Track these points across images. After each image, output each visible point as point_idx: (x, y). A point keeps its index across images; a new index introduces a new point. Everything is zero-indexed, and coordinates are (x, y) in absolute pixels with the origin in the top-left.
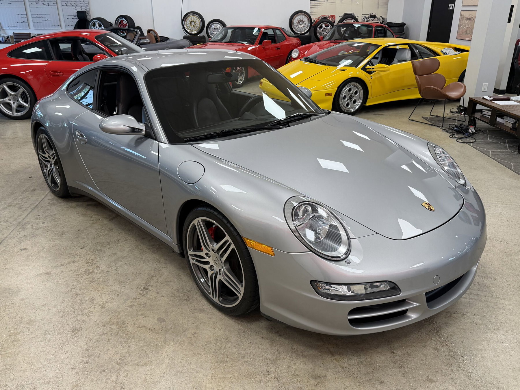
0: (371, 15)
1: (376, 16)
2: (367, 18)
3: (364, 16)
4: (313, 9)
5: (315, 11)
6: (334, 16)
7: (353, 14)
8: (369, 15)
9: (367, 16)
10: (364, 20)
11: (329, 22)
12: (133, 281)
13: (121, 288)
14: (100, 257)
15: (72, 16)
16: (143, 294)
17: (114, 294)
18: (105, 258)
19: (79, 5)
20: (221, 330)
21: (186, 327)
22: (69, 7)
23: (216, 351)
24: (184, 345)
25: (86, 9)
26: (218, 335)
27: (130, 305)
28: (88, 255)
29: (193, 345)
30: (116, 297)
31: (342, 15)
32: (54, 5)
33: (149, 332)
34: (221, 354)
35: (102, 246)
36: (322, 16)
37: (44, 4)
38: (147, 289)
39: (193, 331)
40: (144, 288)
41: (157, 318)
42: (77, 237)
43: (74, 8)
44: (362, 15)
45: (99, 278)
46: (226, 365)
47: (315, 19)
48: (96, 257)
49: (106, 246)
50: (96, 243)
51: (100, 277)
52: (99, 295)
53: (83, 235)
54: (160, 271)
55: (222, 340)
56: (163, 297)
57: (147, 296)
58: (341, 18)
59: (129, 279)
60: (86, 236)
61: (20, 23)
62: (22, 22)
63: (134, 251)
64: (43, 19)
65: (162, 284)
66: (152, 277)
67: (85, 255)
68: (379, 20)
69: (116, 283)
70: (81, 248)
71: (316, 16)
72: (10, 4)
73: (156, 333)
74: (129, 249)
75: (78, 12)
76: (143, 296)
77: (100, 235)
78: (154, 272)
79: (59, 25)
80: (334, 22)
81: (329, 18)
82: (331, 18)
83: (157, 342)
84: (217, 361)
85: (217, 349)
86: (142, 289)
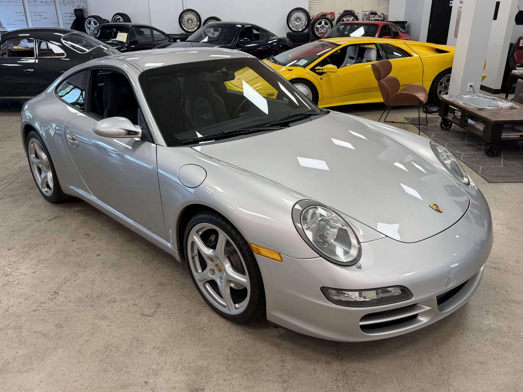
0: (371, 12)
1: (377, 13)
2: (368, 15)
3: (364, 13)
4: (311, 6)
5: (314, 8)
6: (333, 13)
7: (352, 11)
8: (369, 12)
9: (367, 13)
10: (364, 17)
11: (328, 19)
12: (46, 285)
13: (32, 292)
14: (23, 259)
15: (70, 14)
16: (51, 299)
17: (23, 298)
18: (28, 261)
19: (76, 2)
20: (114, 338)
21: (81, 334)
22: (66, 5)
23: (102, 360)
24: (72, 352)
25: (83, 7)
26: (111, 343)
27: (34, 309)
28: (13, 256)
29: (82, 353)
30: (24, 300)
31: (341, 12)
32: (52, 3)
33: (43, 338)
34: (106, 363)
35: (30, 247)
36: (321, 13)
37: (42, 2)
38: (57, 293)
39: (87, 338)
40: (55, 292)
41: (55, 324)
42: (9, 238)
43: (71, 5)
44: (363, 11)
45: (14, 281)
46: (106, 375)
47: (314, 16)
48: (19, 259)
49: (33, 248)
50: (25, 245)
51: (16, 279)
52: (8, 298)
53: (16, 235)
54: (76, 275)
55: (113, 349)
56: (69, 302)
57: (54, 300)
58: (340, 15)
59: (43, 283)
60: (18, 237)
61: (18, 21)
62: (20, 21)
63: (59, 253)
64: (42, 17)
65: (74, 288)
66: (67, 281)
67: (9, 257)
68: (380, 17)
69: (29, 287)
70: (8, 250)
71: (314, 14)
72: (8, 3)
73: (49, 339)
74: (55, 251)
75: (75, 10)
76: (50, 300)
77: (33, 236)
78: (71, 276)
79: (57, 23)
80: (334, 20)
81: (328, 15)
82: (330, 15)
83: (47, 349)
84: (99, 371)
85: (103, 358)
86: (53, 293)
